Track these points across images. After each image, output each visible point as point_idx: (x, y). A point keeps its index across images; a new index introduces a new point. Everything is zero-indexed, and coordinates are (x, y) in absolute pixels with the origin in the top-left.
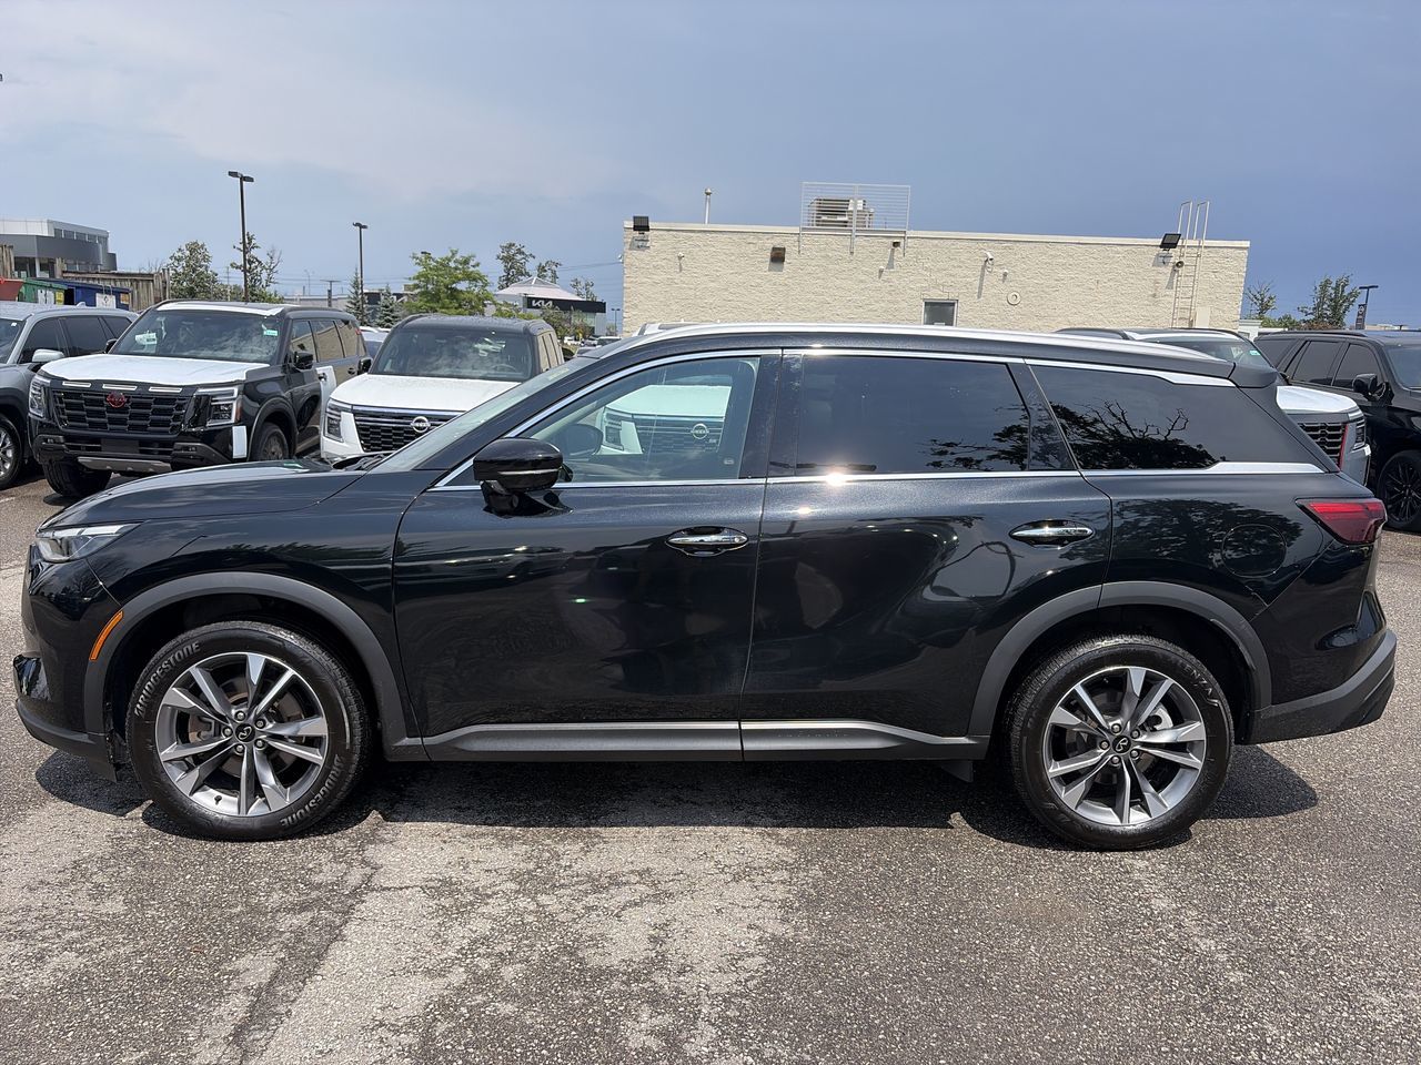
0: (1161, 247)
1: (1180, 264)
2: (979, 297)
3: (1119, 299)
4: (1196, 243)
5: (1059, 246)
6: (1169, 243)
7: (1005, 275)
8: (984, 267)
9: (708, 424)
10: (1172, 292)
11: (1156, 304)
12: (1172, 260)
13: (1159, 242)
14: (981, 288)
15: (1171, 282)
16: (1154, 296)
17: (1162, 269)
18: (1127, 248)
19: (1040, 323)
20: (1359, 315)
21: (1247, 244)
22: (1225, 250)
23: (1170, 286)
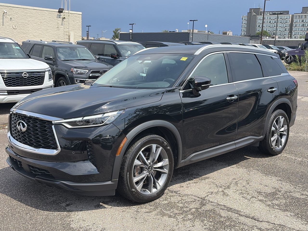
0: (58, 12)
1: (64, 18)
2: (3, 25)
3: (48, 28)
4: (67, 12)
5: (27, 10)
6: (60, 11)
7: (11, 18)
8: (3, 15)
9: (28, 72)
10: (62, 27)
11: (59, 30)
12: (62, 17)
13: (58, 10)
14: (3, 22)
15: (62, 23)
16: (58, 27)
17: (59, 19)
18: (49, 12)
19: (24, 35)
20: (87, 34)
21: (81, 13)
22: (75, 15)
23: (62, 25)
